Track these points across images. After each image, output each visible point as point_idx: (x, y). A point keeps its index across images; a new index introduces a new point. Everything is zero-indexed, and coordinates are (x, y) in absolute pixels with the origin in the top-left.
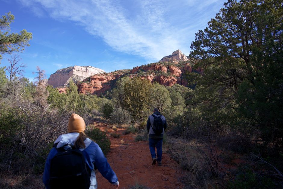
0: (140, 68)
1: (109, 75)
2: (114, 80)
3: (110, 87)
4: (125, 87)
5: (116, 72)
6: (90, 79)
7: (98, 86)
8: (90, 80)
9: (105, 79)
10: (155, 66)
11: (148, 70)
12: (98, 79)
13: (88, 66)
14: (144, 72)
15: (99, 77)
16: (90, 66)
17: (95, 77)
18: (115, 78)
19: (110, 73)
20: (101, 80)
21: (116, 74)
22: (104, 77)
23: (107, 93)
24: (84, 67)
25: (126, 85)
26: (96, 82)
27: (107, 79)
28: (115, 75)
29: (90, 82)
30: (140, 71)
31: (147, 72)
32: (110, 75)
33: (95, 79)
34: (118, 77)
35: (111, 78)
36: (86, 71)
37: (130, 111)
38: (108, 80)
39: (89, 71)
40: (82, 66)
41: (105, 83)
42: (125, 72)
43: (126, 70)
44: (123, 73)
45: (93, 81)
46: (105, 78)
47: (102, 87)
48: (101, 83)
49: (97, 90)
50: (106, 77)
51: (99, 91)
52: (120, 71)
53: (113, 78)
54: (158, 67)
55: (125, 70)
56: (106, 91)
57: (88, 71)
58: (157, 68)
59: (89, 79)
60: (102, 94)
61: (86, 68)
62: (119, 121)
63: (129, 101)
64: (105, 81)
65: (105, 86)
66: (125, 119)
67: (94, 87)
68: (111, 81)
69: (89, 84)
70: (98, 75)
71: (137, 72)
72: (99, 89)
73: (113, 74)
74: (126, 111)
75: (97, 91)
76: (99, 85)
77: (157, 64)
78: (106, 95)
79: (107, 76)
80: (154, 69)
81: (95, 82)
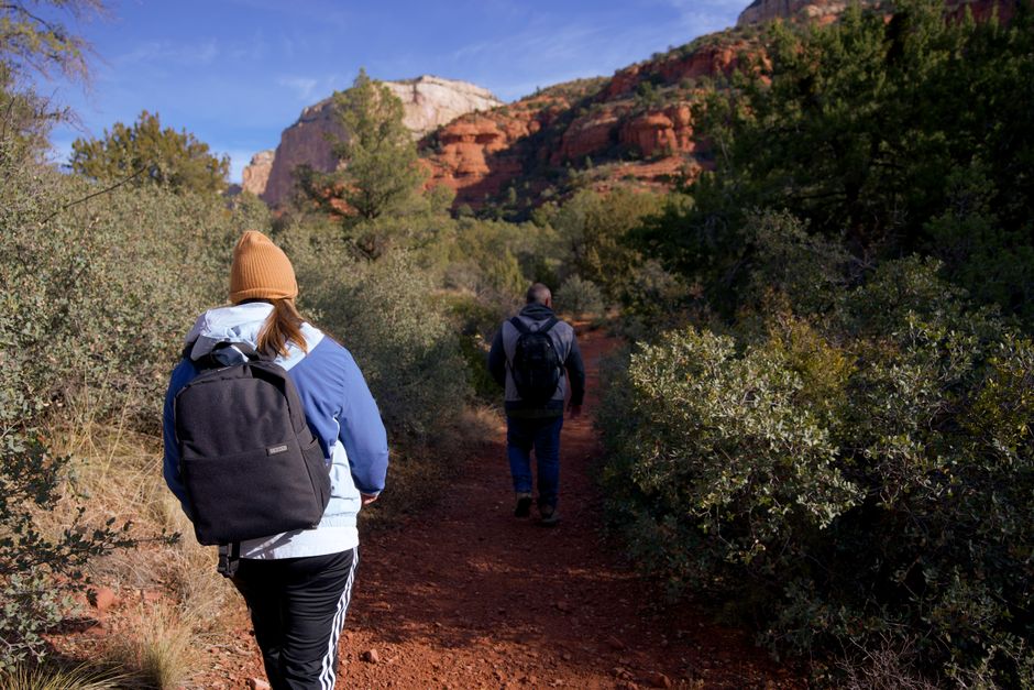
0: (647, 69)
1: (512, 114)
2: (533, 135)
3: (520, 167)
5: (539, 94)
6: (437, 140)
7: (471, 169)
8: (437, 145)
9: (495, 136)
10: (714, 53)
11: (679, 75)
12: (472, 135)
13: (419, 79)
14: (661, 90)
15: (473, 129)
16: (427, 78)
17: (458, 130)
18: (536, 127)
19: (516, 106)
20: (483, 138)
21: (540, 105)
22: (492, 127)
23: (509, 194)
24: (402, 82)
26: (461, 149)
27: (507, 132)
28: (537, 110)
29: (439, 152)
30: (647, 85)
31: (676, 88)
32: (517, 116)
33: (459, 138)
34: (551, 122)
35: (519, 129)
36: (415, 100)
37: (598, 282)
38: (509, 139)
39: (424, 99)
40: (395, 82)
41: (499, 154)
42: (579, 96)
43: (585, 82)
44: (572, 100)
45: (451, 148)
46: (495, 131)
47: (486, 169)
48: (484, 151)
49: (470, 183)
50: (502, 123)
51: (478, 187)
52: (558, 91)
53: (528, 127)
54: (728, 56)
55: (579, 81)
56: (505, 186)
57: (420, 100)
58: (721, 63)
59: (434, 143)
60: (490, 200)
61: (411, 87)
64: (499, 144)
65: (498, 165)
67: (458, 174)
68: (523, 139)
69: (438, 161)
70: (469, 121)
71: (634, 89)
72: (477, 178)
73: (530, 107)
74: (590, 283)
75: (468, 189)
76: (476, 161)
77: (726, 44)
78: (505, 204)
79: (505, 121)
80: (710, 71)
81: (458, 153)
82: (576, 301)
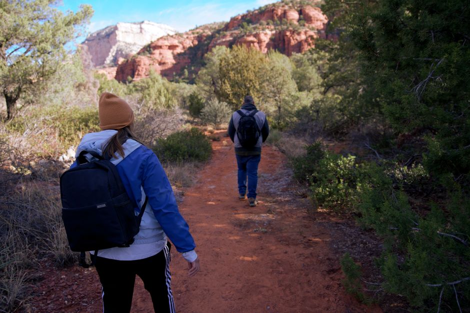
0: (244, 17)
1: (185, 36)
2: (195, 46)
3: (190, 61)
4: (220, 65)
5: (197, 28)
6: (150, 48)
7: (166, 61)
8: (150, 50)
9: (177, 46)
10: (273, 10)
11: (259, 20)
12: (166, 46)
13: (143, 22)
14: (251, 26)
15: (167, 43)
16: (146, 22)
17: (160, 43)
18: (196, 43)
19: (187, 34)
20: (172, 47)
21: (197, 33)
22: (176, 42)
23: (184, 72)
24: (135, 23)
25: (221, 61)
26: (162, 52)
27: (183, 45)
28: (196, 35)
29: (151, 53)
30: (245, 24)
31: (258, 25)
32: (187, 38)
33: (160, 47)
34: (202, 40)
35: (189, 43)
36: (141, 32)
37: (230, 103)
38: (184, 48)
39: (145, 31)
40: (131, 23)
41: (179, 54)
42: (215, 28)
43: (217, 23)
44: (212, 31)
45: (157, 52)
46: (177, 44)
47: (174, 62)
48: (173, 53)
49: (166, 68)
50: (180, 41)
51: (170, 70)
52: (206, 27)
53: (193, 43)
54: (280, 12)
55: (215, 23)
56: (183, 69)
57: (143, 31)
58: (277, 15)
59: (148, 49)
60: (176, 75)
61: (139, 26)
62: (215, 120)
63: (228, 88)
64: (179, 50)
65: (180, 60)
66: (224, 117)
67: (161, 63)
68: (190, 48)
69: (151, 57)
70: (165, 39)
71: (239, 25)
72: (169, 65)
73: (193, 33)
75: (166, 70)
76: (170, 60)
77: (278, 7)
78: (183, 77)
79: (181, 40)
80: (272, 18)
81: (160, 54)
82: (216, 116)
